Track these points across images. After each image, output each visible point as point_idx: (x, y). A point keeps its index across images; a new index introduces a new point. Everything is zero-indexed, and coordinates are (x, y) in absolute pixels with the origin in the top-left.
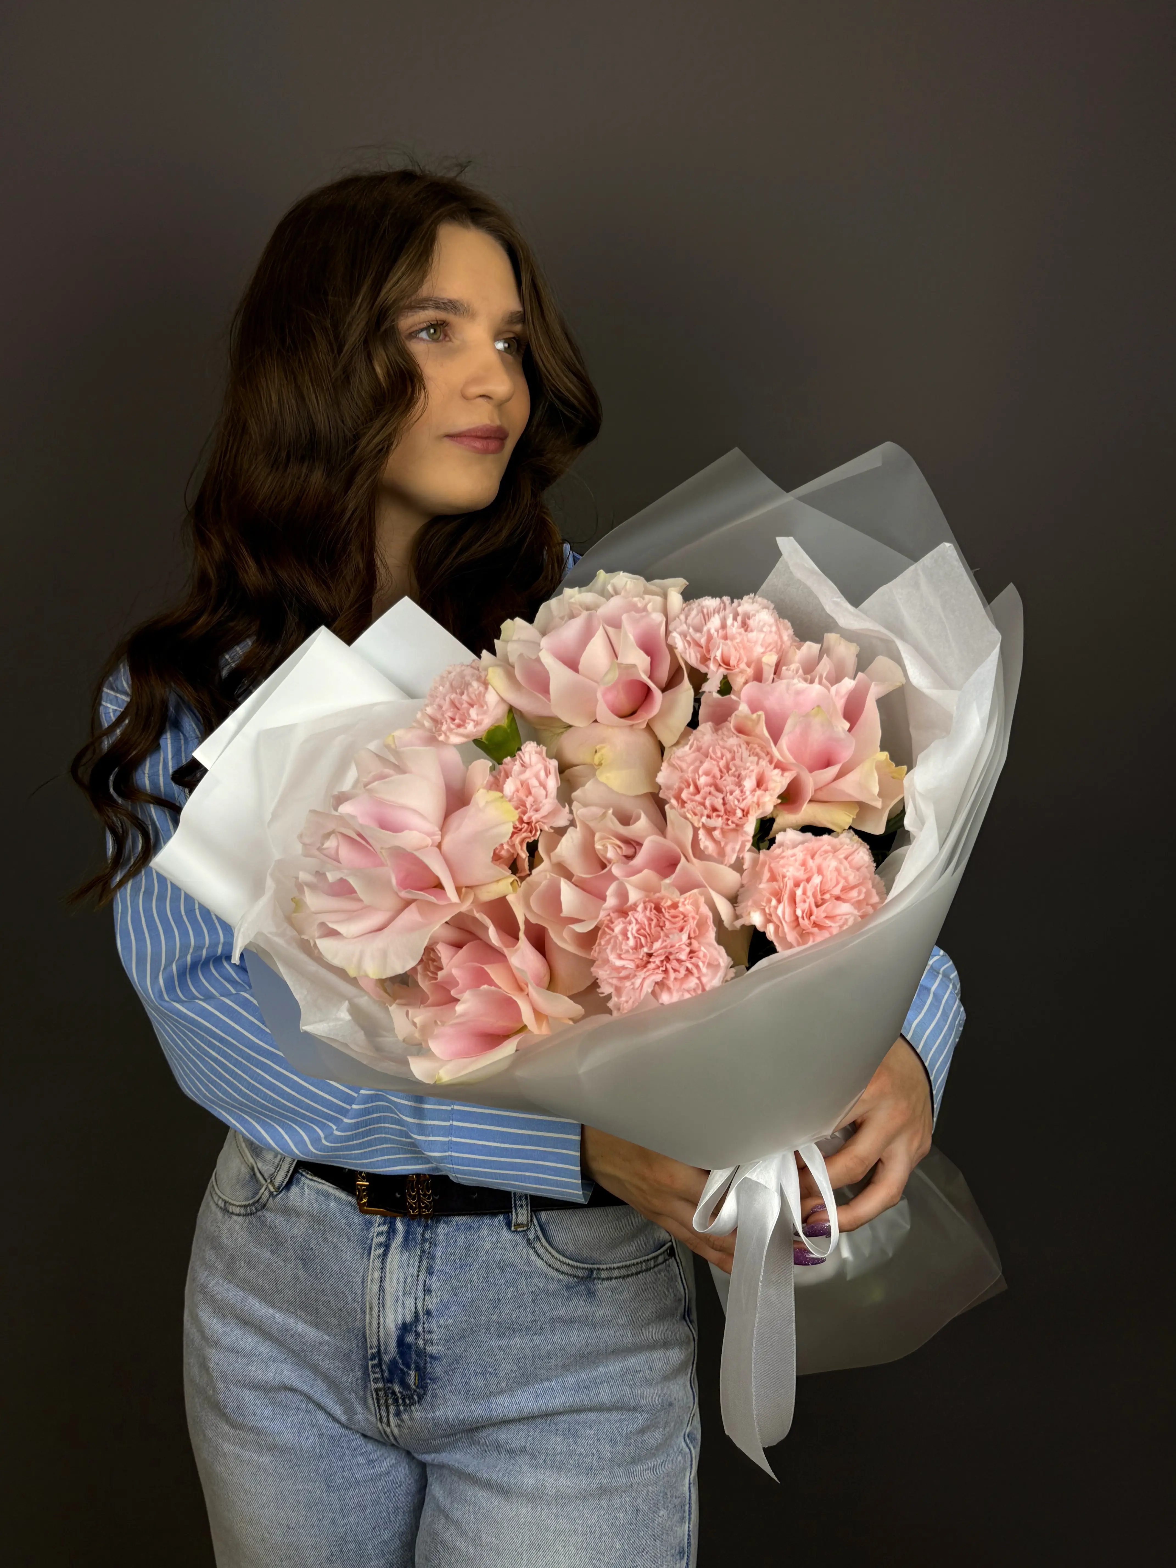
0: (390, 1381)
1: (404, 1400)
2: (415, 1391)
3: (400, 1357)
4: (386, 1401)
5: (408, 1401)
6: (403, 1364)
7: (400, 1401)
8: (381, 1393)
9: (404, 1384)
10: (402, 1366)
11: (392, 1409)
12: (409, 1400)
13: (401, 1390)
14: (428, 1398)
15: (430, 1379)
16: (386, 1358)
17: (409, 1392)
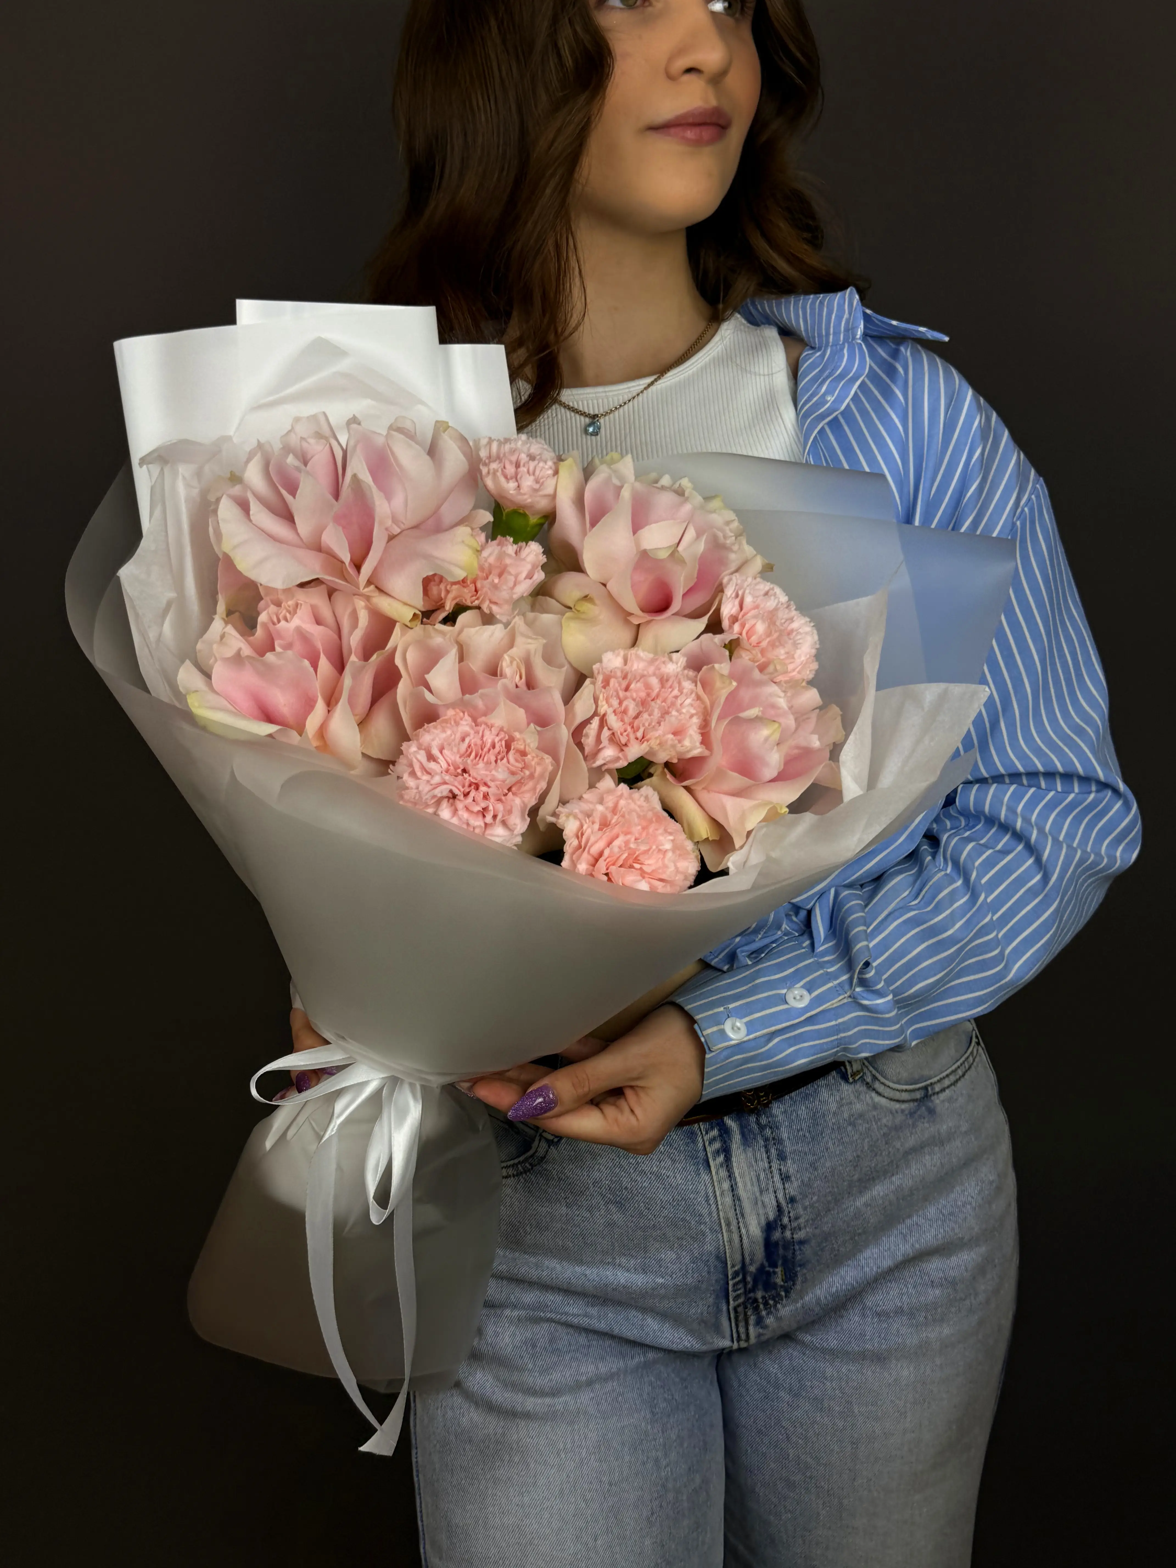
0: (753, 1290)
1: (766, 1304)
2: (781, 1286)
3: (767, 1260)
4: (745, 1314)
5: (771, 1302)
6: (770, 1266)
7: (761, 1306)
8: (740, 1309)
9: (769, 1286)
10: (767, 1269)
11: (752, 1320)
12: (773, 1299)
13: (764, 1294)
14: (798, 1287)
15: (800, 1266)
16: (752, 1269)
17: (773, 1292)
